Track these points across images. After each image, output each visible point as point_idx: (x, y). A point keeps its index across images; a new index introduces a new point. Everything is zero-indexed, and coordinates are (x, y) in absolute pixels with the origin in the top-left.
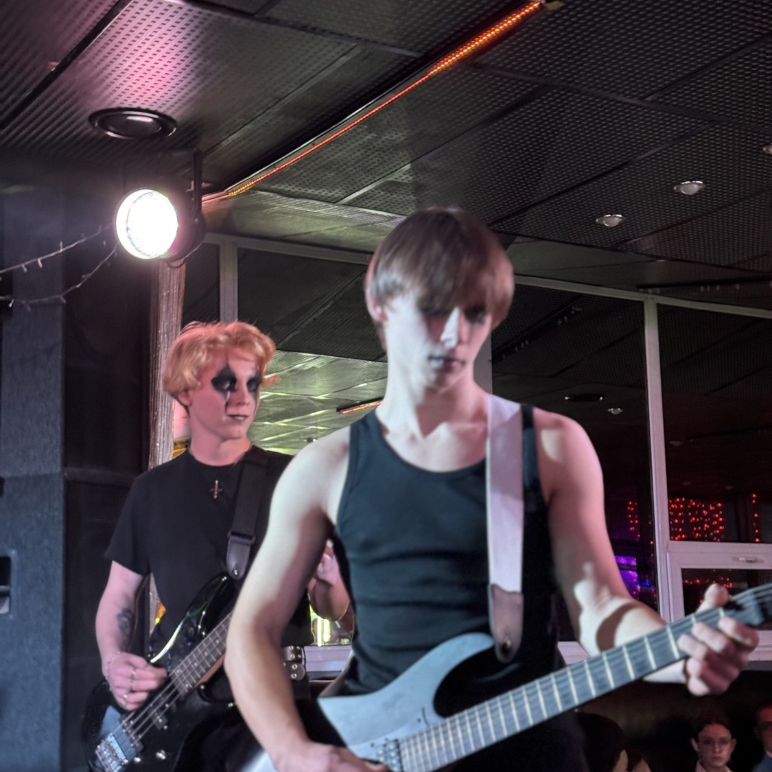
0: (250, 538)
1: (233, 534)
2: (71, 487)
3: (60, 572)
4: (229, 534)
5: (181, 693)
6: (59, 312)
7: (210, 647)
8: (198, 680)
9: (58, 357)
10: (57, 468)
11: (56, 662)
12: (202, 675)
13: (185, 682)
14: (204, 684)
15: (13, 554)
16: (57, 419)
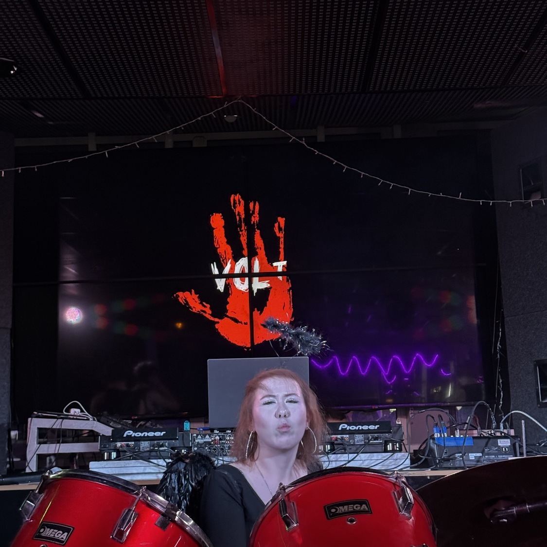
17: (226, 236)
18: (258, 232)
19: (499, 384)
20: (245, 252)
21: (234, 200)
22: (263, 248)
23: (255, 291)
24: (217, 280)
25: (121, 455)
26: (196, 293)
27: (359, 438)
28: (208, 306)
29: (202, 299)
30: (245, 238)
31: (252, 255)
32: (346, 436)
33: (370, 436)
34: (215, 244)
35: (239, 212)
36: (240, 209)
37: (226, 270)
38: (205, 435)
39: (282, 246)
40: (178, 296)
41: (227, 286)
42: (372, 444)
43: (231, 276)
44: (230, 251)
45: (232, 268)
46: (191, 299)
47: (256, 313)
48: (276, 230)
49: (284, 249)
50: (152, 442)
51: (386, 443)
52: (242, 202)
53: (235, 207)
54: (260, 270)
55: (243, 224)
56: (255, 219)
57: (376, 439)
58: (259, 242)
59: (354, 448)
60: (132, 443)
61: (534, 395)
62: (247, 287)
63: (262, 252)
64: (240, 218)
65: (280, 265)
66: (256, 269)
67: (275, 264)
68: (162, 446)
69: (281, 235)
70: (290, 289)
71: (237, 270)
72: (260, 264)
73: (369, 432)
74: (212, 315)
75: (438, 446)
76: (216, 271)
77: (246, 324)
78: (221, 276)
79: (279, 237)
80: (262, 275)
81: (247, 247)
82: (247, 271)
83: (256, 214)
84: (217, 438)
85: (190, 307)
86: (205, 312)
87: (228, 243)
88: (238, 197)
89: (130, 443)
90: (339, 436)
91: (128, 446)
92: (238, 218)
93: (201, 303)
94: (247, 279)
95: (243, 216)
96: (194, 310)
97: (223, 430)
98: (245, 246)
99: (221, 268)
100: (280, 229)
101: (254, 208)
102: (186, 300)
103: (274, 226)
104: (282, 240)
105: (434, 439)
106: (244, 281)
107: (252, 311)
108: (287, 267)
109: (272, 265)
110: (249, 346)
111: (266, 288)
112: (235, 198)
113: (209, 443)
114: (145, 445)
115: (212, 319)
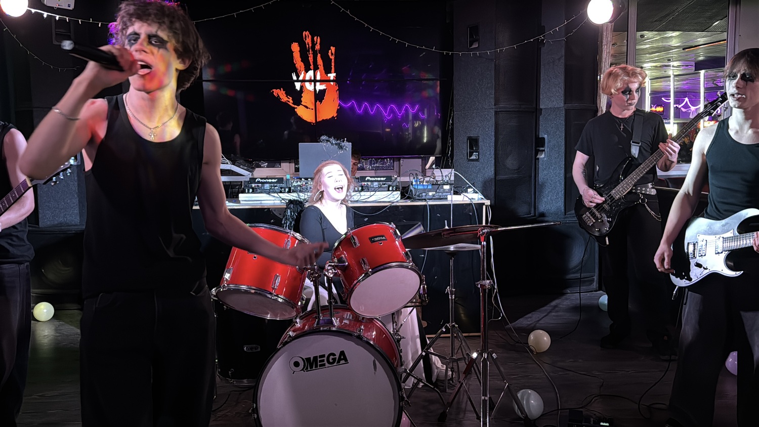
0: (639, 143)
1: (633, 142)
2: (567, 112)
3: (563, 143)
4: (631, 142)
5: (616, 199)
6: (564, 42)
7: (622, 187)
8: (622, 194)
9: (563, 61)
10: (562, 105)
11: (562, 175)
12: (624, 193)
13: (617, 195)
14: (624, 196)
15: (546, 136)
16: (562, 85)
17: (301, 57)
18: (319, 55)
19: (449, 143)
20: (312, 67)
21: (305, 35)
22: (322, 65)
23: (318, 91)
24: (296, 83)
25: (254, 191)
26: (284, 90)
27: (375, 184)
28: (291, 98)
29: (287, 94)
30: (312, 58)
31: (316, 68)
32: (369, 183)
33: (381, 183)
34: (294, 61)
35: (308, 43)
36: (308, 41)
37: (301, 78)
38: (297, 181)
39: (333, 64)
40: (273, 92)
41: (302, 87)
42: (383, 187)
43: (304, 81)
44: (302, 65)
45: (305, 77)
46: (281, 94)
47: (318, 102)
48: (330, 54)
49: (334, 66)
50: (271, 185)
51: (389, 186)
52: (310, 36)
53: (306, 40)
54: (321, 78)
55: (311, 50)
56: (318, 47)
57: (384, 184)
58: (320, 61)
59: (373, 189)
60: (260, 185)
61: (466, 155)
62: (313, 88)
63: (321, 67)
64: (309, 46)
65: (332, 76)
66: (318, 78)
67: (329, 75)
68: (276, 186)
69: (332, 57)
70: (338, 90)
71: (307, 78)
72: (321, 75)
73: (381, 181)
74: (293, 104)
75: (415, 188)
76: (295, 78)
77: (312, 109)
78: (298, 81)
79: (331, 59)
80: (321, 81)
81: (313, 64)
82: (313, 79)
83: (318, 44)
84: (304, 183)
85: (281, 99)
86: (289, 102)
87: (302, 61)
88: (307, 33)
89: (259, 185)
90: (366, 183)
91: (258, 186)
92: (307, 46)
93: (287, 96)
94: (313, 83)
95: (310, 45)
96: (282, 100)
97: (306, 179)
98: (312, 63)
99: (298, 76)
100: (332, 54)
101: (317, 40)
102: (278, 94)
103: (328, 52)
104: (333, 60)
105: (412, 185)
106: (311, 84)
107: (316, 102)
108: (336, 77)
109: (327, 76)
110: (314, 122)
111: (324, 89)
112: (306, 33)
113: (300, 186)
114: (267, 186)
115: (293, 106)
